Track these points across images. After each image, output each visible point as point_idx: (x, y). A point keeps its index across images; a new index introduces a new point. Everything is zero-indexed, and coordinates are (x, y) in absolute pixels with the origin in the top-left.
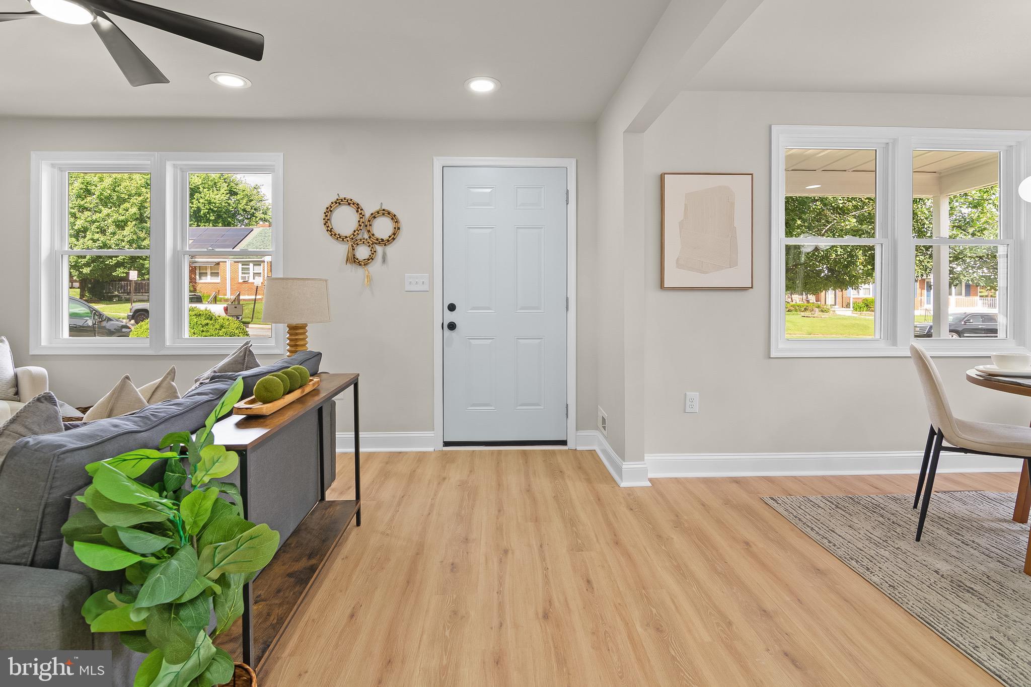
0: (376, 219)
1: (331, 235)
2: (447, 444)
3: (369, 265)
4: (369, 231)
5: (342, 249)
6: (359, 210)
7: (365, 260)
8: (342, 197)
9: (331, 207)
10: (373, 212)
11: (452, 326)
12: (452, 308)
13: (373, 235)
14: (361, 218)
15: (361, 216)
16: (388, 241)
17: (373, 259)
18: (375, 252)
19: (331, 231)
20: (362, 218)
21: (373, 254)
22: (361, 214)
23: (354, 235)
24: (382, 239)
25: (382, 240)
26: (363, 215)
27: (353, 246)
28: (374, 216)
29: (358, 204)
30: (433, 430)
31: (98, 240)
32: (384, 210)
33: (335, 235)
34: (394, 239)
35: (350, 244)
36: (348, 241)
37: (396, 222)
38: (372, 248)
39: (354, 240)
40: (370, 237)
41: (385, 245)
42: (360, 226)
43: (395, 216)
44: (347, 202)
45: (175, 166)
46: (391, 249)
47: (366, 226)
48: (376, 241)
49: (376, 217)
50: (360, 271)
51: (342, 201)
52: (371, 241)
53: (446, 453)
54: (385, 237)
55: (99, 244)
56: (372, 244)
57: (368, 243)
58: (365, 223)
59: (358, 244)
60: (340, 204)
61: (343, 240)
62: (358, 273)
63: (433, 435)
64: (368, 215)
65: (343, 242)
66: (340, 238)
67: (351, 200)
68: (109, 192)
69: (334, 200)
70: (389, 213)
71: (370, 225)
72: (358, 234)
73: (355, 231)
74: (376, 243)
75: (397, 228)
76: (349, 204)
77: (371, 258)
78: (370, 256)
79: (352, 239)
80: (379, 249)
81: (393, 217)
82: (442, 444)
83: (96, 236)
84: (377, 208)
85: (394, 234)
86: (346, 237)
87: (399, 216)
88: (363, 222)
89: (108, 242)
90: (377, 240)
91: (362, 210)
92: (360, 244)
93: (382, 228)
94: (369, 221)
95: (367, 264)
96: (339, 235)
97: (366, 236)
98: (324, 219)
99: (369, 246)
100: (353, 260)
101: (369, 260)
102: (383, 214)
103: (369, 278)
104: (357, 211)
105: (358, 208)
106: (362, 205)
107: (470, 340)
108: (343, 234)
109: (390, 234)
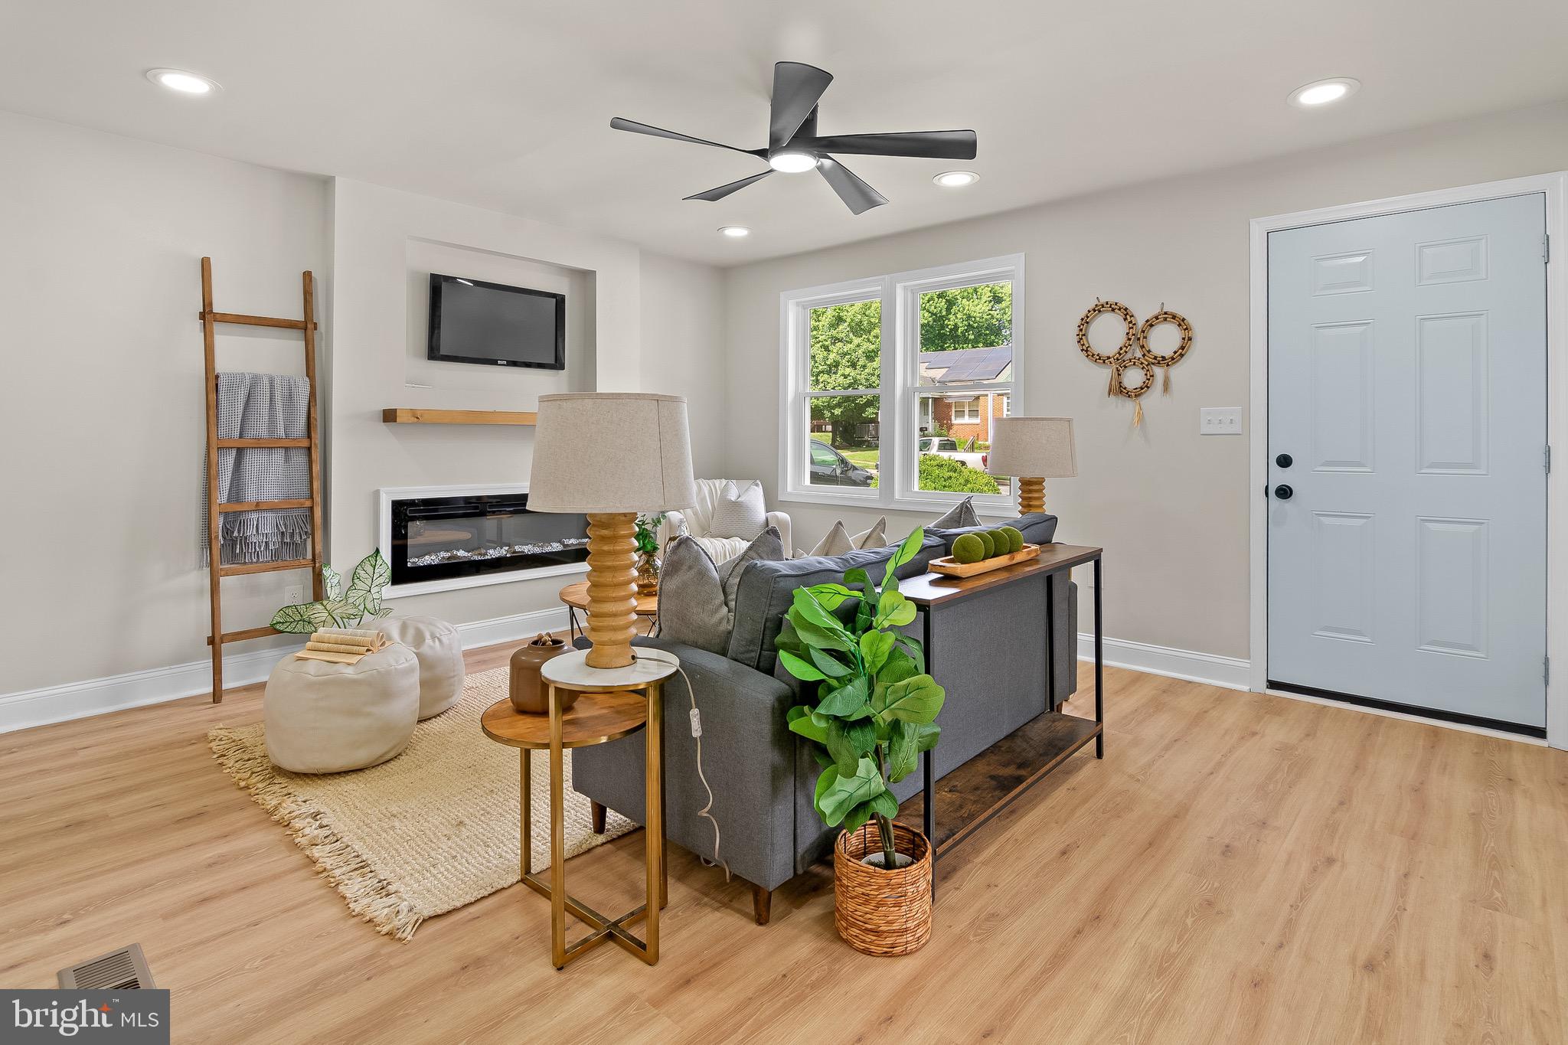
0: (1154, 327)
1: (1087, 356)
2: (1273, 685)
3: (1143, 397)
4: (1143, 347)
5: (1104, 375)
6: (1128, 317)
7: (1136, 389)
8: (1103, 301)
9: (1088, 317)
10: (1148, 317)
11: (1284, 492)
12: (1285, 461)
13: (1149, 351)
14: (1130, 328)
15: (1131, 325)
16: (1173, 359)
17: (1148, 387)
18: (1152, 376)
19: (1087, 351)
20: (1132, 328)
21: (1149, 380)
22: (1131, 322)
23: (1120, 354)
24: (1163, 357)
25: (1164, 358)
26: (1134, 324)
27: (1118, 370)
28: (1150, 323)
29: (1126, 309)
30: (1249, 659)
31: (849, 375)
32: (1166, 313)
33: (1093, 355)
34: (1182, 355)
35: (1114, 366)
36: (1111, 363)
37: (1185, 330)
38: (1148, 370)
39: (1120, 361)
40: (1144, 355)
41: (1168, 365)
42: (1129, 339)
43: (1183, 320)
44: (1110, 307)
45: (905, 288)
46: (1177, 372)
47: (1139, 339)
48: (1153, 361)
49: (1153, 325)
50: (1128, 406)
51: (1103, 307)
52: (1147, 360)
53: (1270, 699)
54: (1168, 353)
55: (849, 380)
56: (1147, 366)
57: (1142, 363)
58: (1137, 336)
59: (1126, 367)
60: (1100, 311)
61: (1104, 362)
62: (1126, 408)
63: (1248, 666)
64: (1141, 322)
65: (1103, 365)
66: (1100, 359)
67: (1116, 304)
68: (860, 317)
69: (1091, 306)
70: (1174, 317)
71: (1145, 338)
72: (1126, 352)
73: (1121, 349)
74: (1153, 364)
75: (1187, 338)
76: (1113, 310)
77: (1146, 387)
78: (1144, 382)
79: (1118, 360)
80: (1159, 372)
81: (1182, 323)
82: (1265, 684)
83: (848, 371)
84: (1156, 311)
85: (1183, 348)
86: (1109, 358)
87: (1190, 320)
88: (1134, 335)
89: (858, 377)
90: (1155, 358)
91: (1132, 316)
92: (1130, 366)
93: (1164, 340)
94: (1143, 332)
95: (1139, 395)
97: (1138, 354)
98: (1078, 335)
99: (1143, 368)
100: (1118, 389)
101: (1142, 389)
102: (1165, 319)
103: (1141, 416)
104: (1125, 319)
105: (1126, 313)
106: (1132, 309)
107: (1322, 518)
108: (1105, 353)
109: (1175, 349)
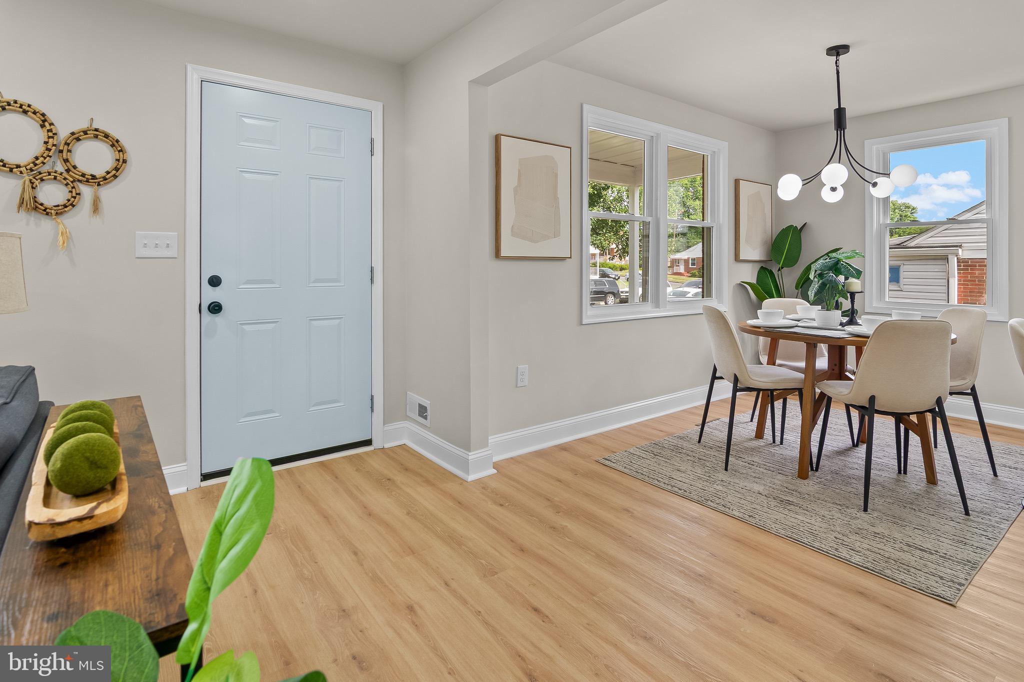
0: (80, 142)
2: (206, 477)
3: (66, 216)
4: (66, 161)
5: (11, 186)
6: (46, 124)
7: (57, 206)
8: (10, 96)
10: (75, 130)
11: (215, 308)
12: (215, 282)
13: (75, 167)
14: (50, 137)
15: (50, 135)
16: (105, 179)
17: (73, 206)
18: (79, 194)
20: (52, 138)
21: (75, 198)
22: (50, 131)
23: (35, 165)
24: (92, 175)
25: (94, 177)
26: (54, 134)
27: (32, 183)
28: (76, 137)
29: (44, 115)
30: (185, 460)
32: (96, 130)
34: (115, 176)
35: (27, 178)
36: (22, 173)
37: (119, 151)
38: (73, 187)
39: (35, 173)
40: (68, 171)
41: (99, 185)
42: (49, 150)
43: (117, 141)
44: (21, 107)
46: (107, 193)
47: (61, 151)
48: (81, 178)
49: (80, 140)
51: (9, 104)
52: (71, 177)
53: (210, 490)
54: (99, 172)
56: (72, 182)
57: (65, 179)
58: (59, 148)
59: (42, 179)
60: (4, 109)
61: (12, 171)
62: (44, 227)
63: (185, 468)
64: (63, 133)
65: (11, 175)
66: (7, 165)
67: (30, 105)
70: (107, 136)
71: (69, 151)
72: (44, 163)
73: (37, 158)
74: (79, 181)
75: (121, 161)
76: (25, 112)
77: (70, 204)
78: (69, 200)
79: (32, 170)
80: (86, 191)
81: (116, 144)
82: (199, 477)
84: (84, 125)
85: (117, 169)
86: (19, 167)
87: (124, 142)
88: (54, 145)
90: (83, 175)
91: (51, 125)
92: (49, 179)
93: (92, 158)
94: (68, 144)
95: (61, 213)
97: (57, 168)
99: (67, 185)
100: (32, 205)
101: (65, 206)
102: (96, 137)
103: (68, 238)
104: (43, 126)
105: (44, 119)
106: (52, 118)
107: (243, 326)
108: (13, 161)
109: (108, 168)
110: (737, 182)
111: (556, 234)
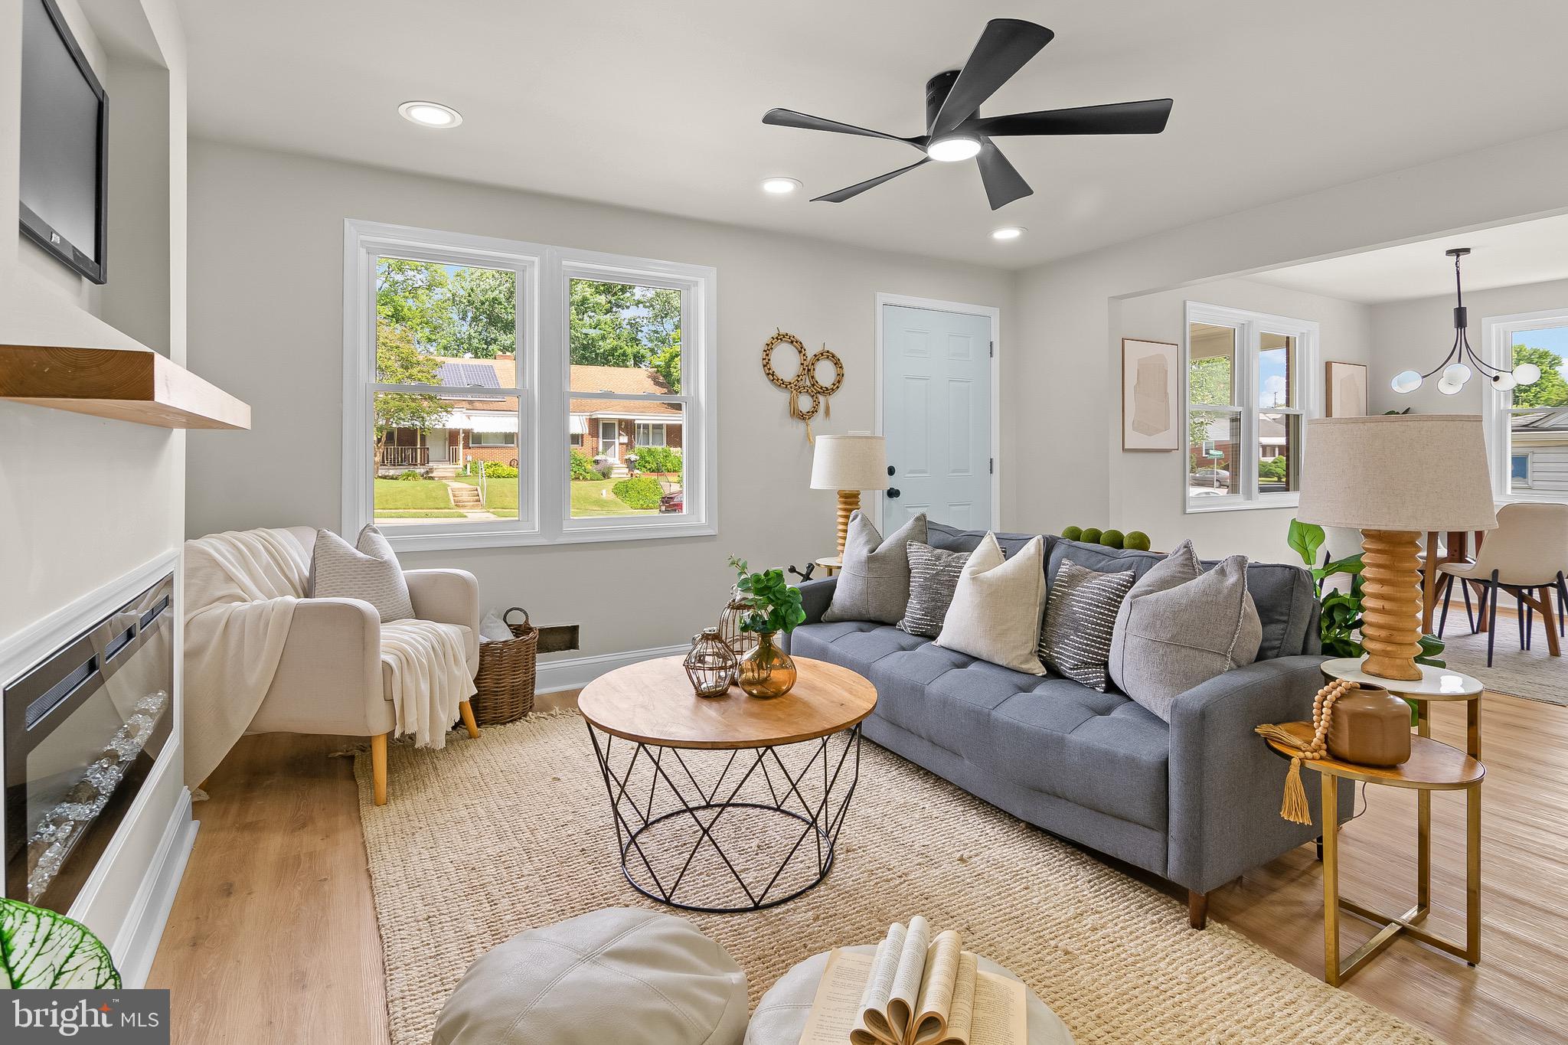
0: (819, 362)
1: (772, 380)
3: (812, 419)
4: (812, 377)
6: (803, 350)
7: (807, 412)
8: (783, 332)
9: (772, 344)
10: (817, 352)
11: (893, 493)
12: (892, 471)
13: (816, 382)
15: (804, 358)
16: (833, 389)
17: (816, 411)
18: (819, 402)
19: (773, 375)
20: (805, 360)
21: (817, 405)
22: (804, 355)
23: (798, 381)
24: (826, 387)
25: (826, 389)
26: (806, 357)
27: (795, 395)
28: (817, 358)
29: (801, 343)
32: (828, 352)
33: (775, 379)
34: (838, 387)
35: (792, 391)
36: (790, 388)
37: (840, 367)
38: (816, 398)
39: (796, 388)
40: (813, 385)
41: (829, 395)
42: (803, 369)
43: (838, 359)
44: (789, 338)
46: (834, 400)
47: (809, 370)
48: (820, 390)
49: (819, 360)
50: (801, 425)
51: (783, 337)
52: (816, 390)
54: (829, 385)
56: (816, 394)
57: (811, 391)
58: (808, 369)
59: (800, 392)
60: (781, 340)
61: (785, 387)
62: (800, 427)
64: (810, 356)
65: (785, 390)
66: (780, 383)
67: (794, 337)
69: (775, 335)
70: (833, 356)
71: (813, 369)
72: (801, 380)
73: (798, 377)
74: (819, 392)
75: (840, 374)
76: (791, 341)
77: (814, 411)
78: (814, 407)
79: (795, 386)
80: (821, 398)
81: (838, 362)
84: (821, 349)
85: (838, 381)
86: (790, 383)
87: (842, 359)
88: (806, 366)
90: (821, 388)
91: (805, 350)
92: (803, 392)
93: (826, 374)
94: (813, 364)
95: (809, 418)
96: (782, 380)
97: (808, 383)
98: (763, 359)
99: (812, 396)
100: (794, 412)
101: (813, 412)
102: (827, 357)
104: (801, 354)
105: (801, 350)
106: (805, 345)
107: (908, 509)
108: (787, 379)
109: (834, 381)
110: (1328, 366)
111: (1167, 428)
